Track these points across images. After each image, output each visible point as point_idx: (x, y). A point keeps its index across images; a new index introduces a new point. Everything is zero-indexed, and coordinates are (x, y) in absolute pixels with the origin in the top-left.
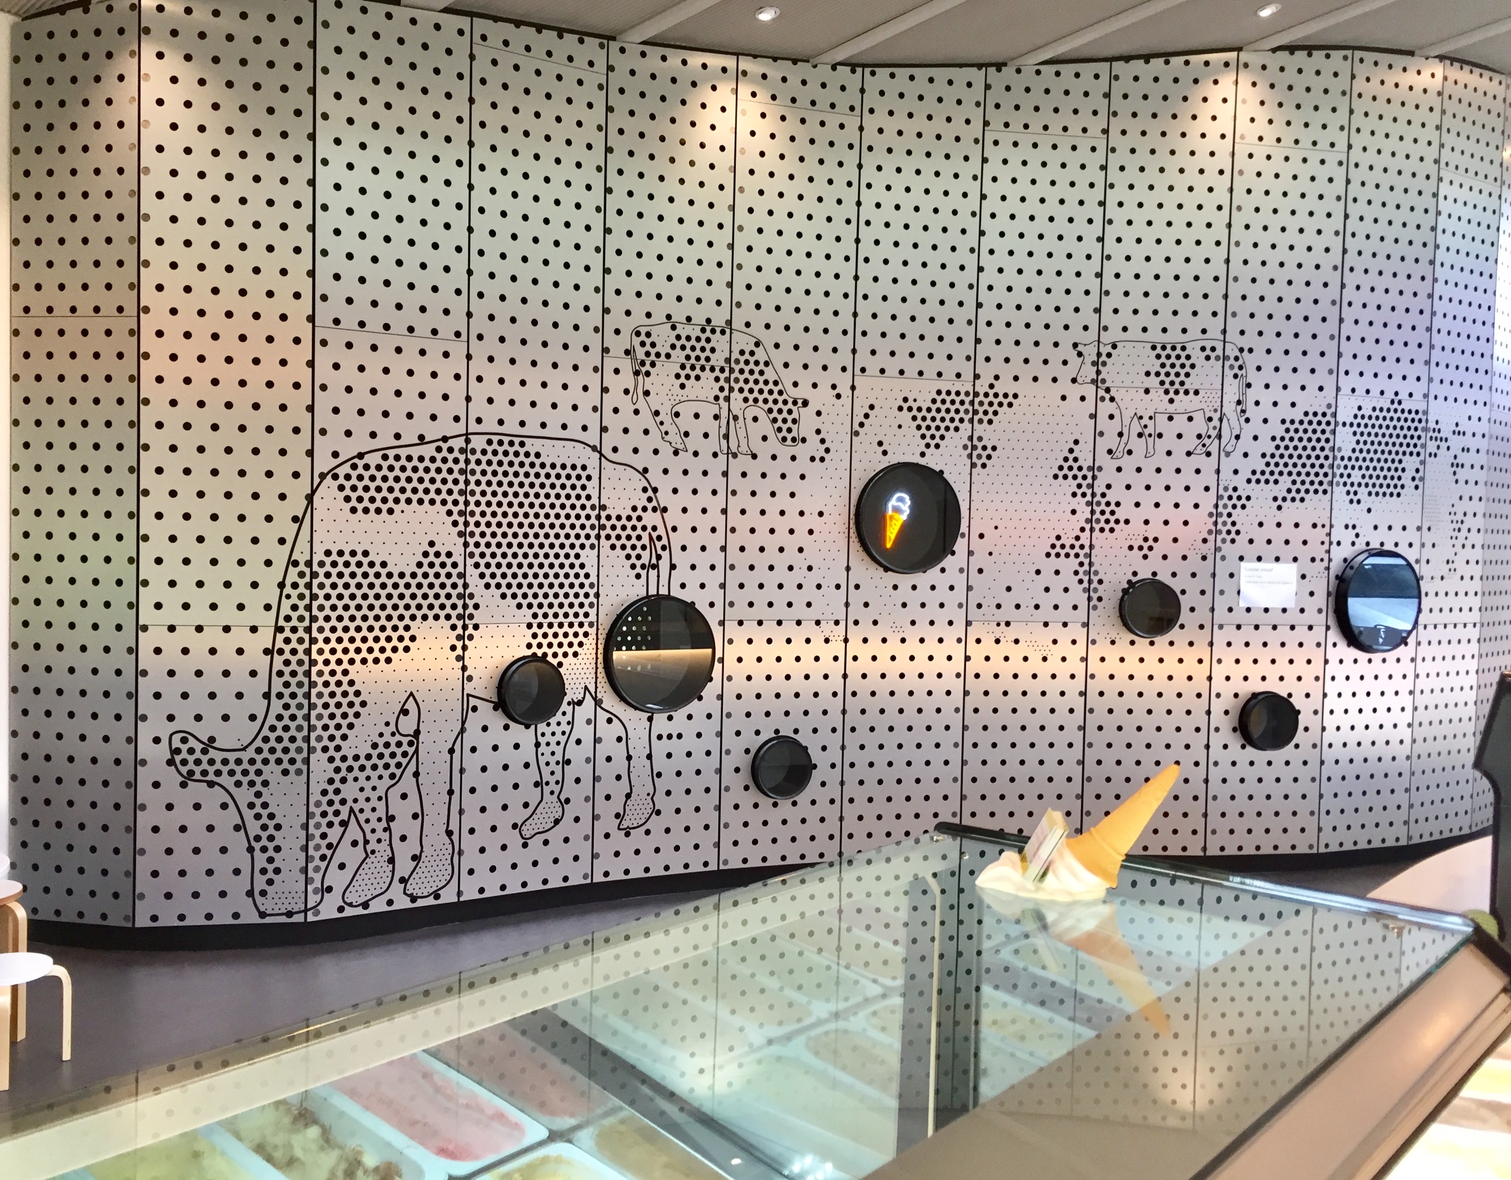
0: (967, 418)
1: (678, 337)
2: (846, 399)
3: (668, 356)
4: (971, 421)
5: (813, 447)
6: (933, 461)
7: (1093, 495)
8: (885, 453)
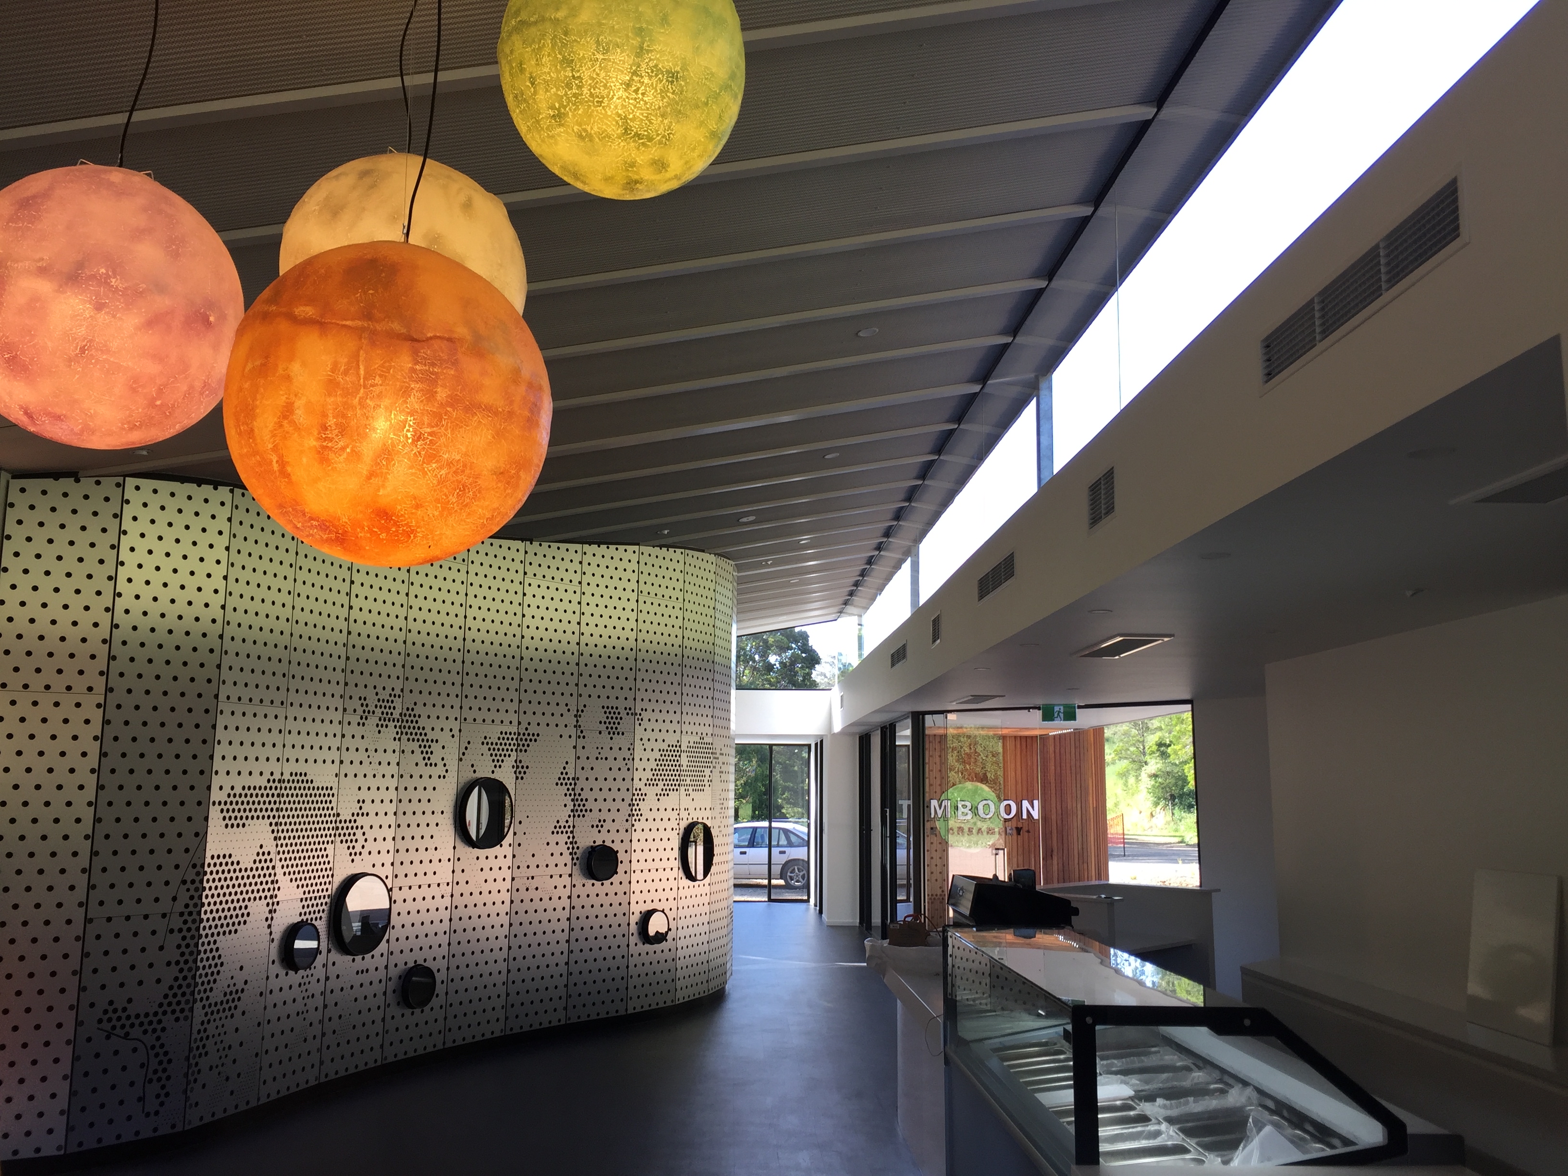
0: (514, 748)
1: (379, 700)
2: (456, 738)
3: (374, 713)
4: (516, 750)
5: (440, 770)
6: (499, 775)
7: (575, 795)
8: (475, 771)
